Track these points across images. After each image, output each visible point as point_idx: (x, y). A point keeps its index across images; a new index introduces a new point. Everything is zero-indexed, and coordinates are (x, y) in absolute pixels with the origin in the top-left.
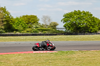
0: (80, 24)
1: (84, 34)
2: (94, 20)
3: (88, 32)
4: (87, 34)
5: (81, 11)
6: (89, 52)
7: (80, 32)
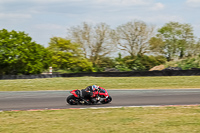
0: (7, 57)
1: (15, 78)
2: (34, 49)
3: (23, 73)
4: (20, 78)
5: (9, 31)
6: (25, 113)
7: (7, 73)
